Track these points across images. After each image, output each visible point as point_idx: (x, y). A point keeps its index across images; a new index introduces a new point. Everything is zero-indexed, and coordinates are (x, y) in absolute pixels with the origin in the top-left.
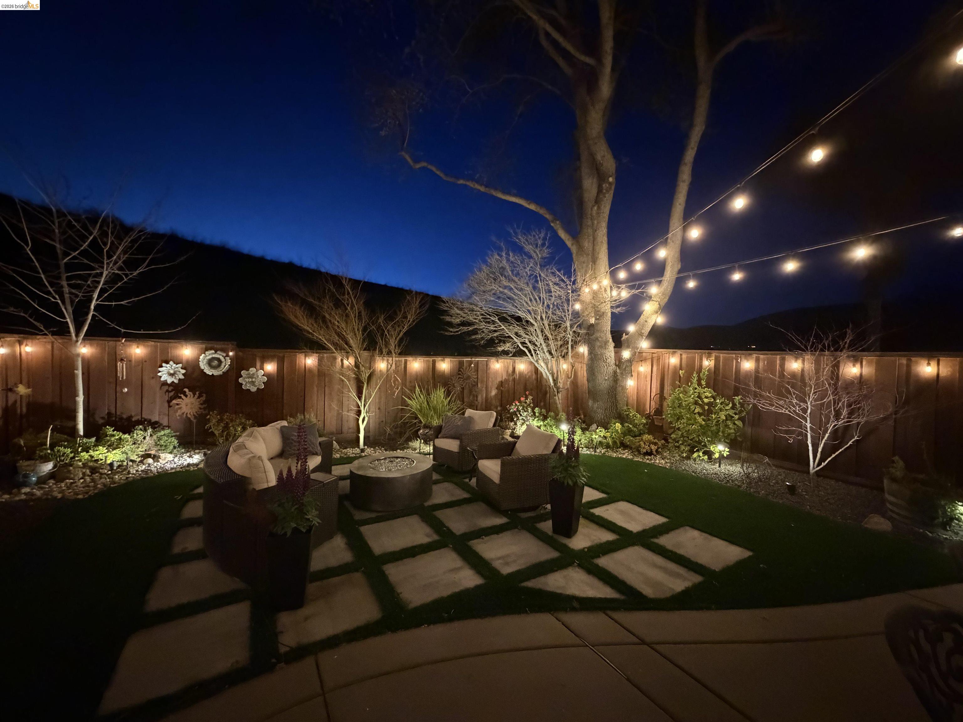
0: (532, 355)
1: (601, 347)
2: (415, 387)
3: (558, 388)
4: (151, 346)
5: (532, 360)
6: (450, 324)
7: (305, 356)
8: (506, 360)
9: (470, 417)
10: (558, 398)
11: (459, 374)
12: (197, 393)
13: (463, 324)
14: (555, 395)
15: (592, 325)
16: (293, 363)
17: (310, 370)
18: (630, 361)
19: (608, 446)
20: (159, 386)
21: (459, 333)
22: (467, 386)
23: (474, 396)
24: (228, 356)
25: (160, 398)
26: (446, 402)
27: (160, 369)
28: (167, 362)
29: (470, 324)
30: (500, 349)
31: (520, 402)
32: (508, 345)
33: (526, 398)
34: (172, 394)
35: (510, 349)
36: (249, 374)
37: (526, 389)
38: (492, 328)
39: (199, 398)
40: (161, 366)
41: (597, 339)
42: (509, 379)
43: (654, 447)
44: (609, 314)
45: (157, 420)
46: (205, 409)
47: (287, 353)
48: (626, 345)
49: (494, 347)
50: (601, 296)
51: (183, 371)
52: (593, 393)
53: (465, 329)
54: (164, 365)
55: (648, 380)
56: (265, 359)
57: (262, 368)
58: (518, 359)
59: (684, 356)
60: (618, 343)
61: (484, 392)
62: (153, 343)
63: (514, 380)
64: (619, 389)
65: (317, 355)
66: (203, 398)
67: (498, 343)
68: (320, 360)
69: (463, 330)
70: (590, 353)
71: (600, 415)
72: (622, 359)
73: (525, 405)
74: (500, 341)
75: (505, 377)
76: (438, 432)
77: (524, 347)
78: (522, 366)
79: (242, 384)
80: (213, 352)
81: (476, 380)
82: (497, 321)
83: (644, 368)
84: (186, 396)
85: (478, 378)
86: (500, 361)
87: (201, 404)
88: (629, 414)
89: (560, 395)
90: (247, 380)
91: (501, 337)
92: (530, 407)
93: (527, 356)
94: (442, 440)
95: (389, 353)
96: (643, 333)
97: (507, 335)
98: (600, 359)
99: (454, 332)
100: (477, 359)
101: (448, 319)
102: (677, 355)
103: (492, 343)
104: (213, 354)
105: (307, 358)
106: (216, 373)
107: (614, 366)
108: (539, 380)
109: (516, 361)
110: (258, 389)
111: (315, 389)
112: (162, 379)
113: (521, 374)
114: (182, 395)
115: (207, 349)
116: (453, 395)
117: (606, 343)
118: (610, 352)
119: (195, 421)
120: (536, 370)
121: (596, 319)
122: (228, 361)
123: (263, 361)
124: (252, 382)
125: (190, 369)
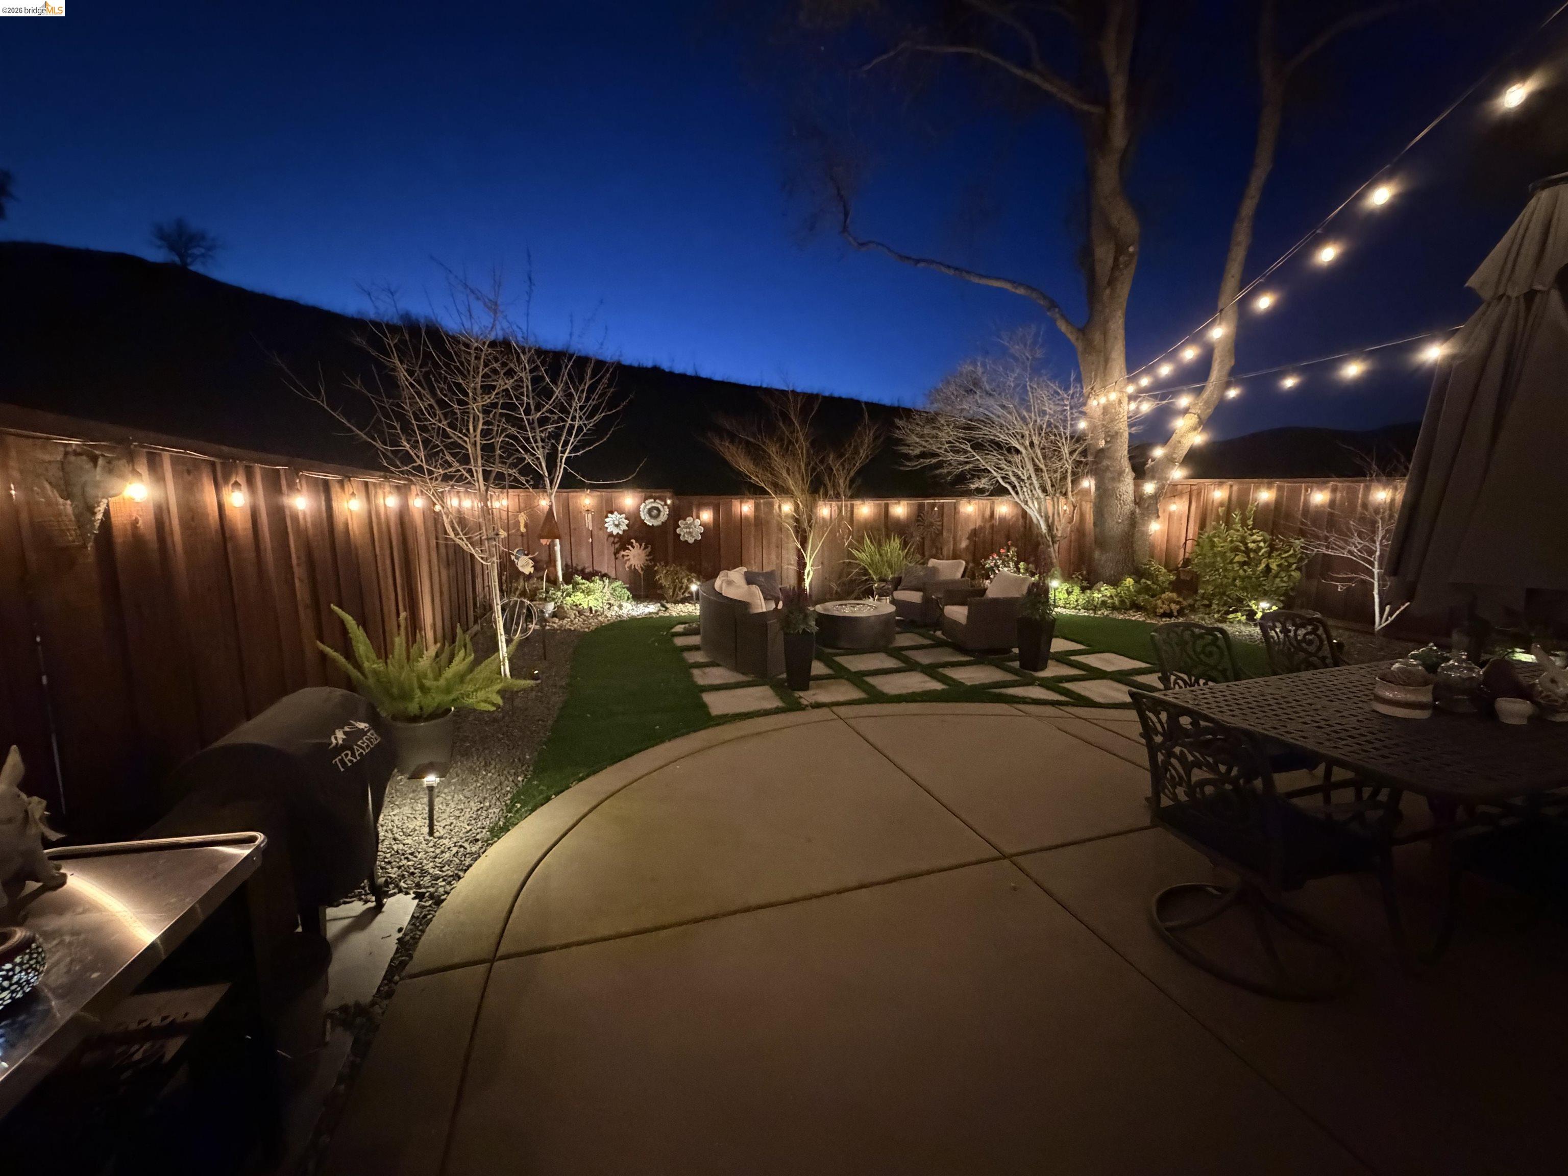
0: (1017, 493)
1: (1113, 479)
2: (863, 538)
3: (1053, 537)
4: (598, 496)
5: (1017, 499)
6: (907, 457)
7: (741, 503)
8: (981, 501)
9: (933, 567)
10: (1054, 550)
11: (918, 521)
12: (643, 544)
13: (923, 455)
14: (1049, 546)
15: (1102, 450)
16: (729, 512)
17: (747, 518)
18: (1156, 497)
19: (1114, 608)
20: (606, 537)
21: (919, 467)
22: (929, 536)
23: (937, 548)
24: (666, 504)
25: (609, 551)
26: (902, 554)
27: (607, 520)
28: (612, 513)
29: (934, 455)
30: (973, 486)
31: (999, 555)
32: (983, 481)
33: (1008, 551)
34: (617, 546)
35: (987, 487)
36: (687, 523)
37: (1008, 538)
38: (962, 458)
39: (645, 549)
40: (607, 517)
41: (1107, 468)
42: (984, 527)
43: (1175, 607)
44: (1126, 435)
45: (606, 572)
46: (650, 560)
47: (723, 500)
48: (1150, 475)
49: (965, 484)
50: (1113, 411)
51: (627, 522)
52: (1101, 542)
53: (927, 461)
54: (610, 515)
55: (1183, 522)
56: (700, 506)
57: (698, 517)
58: (998, 500)
59: (1235, 488)
60: (1140, 471)
61: (952, 543)
62: (599, 493)
63: (992, 526)
64: (1137, 535)
65: (753, 501)
66: (649, 549)
67: (970, 479)
68: (757, 507)
69: (924, 463)
70: (1098, 488)
71: (1109, 570)
72: (1144, 494)
73: (1007, 559)
74: (973, 476)
75: (979, 523)
76: (897, 583)
77: (1006, 482)
78: (1004, 508)
79: (680, 535)
80: (653, 500)
81: (940, 528)
82: (969, 449)
83: (1177, 507)
84: (633, 547)
85: (942, 525)
86: (973, 502)
87: (648, 556)
88: (1149, 568)
89: (1056, 546)
90: (685, 530)
91: (975, 471)
92: (1013, 561)
93: (1010, 494)
94: (903, 592)
95: (837, 497)
96: (1176, 459)
97: (983, 468)
98: (1112, 496)
99: (913, 467)
100: (942, 501)
101: (905, 450)
102: (1225, 487)
103: (962, 479)
104: (652, 502)
105: (743, 505)
106: (656, 523)
107: (1132, 505)
108: (1028, 527)
109: (996, 501)
110: (695, 540)
111: (752, 539)
112: (609, 530)
113: (1003, 520)
114: (630, 547)
115: (646, 499)
116: (911, 546)
117: (1121, 473)
118: (1127, 486)
119: (642, 573)
120: (1024, 514)
121: (1106, 442)
122: (667, 510)
123: (699, 510)
124: (690, 533)
125: (633, 519)
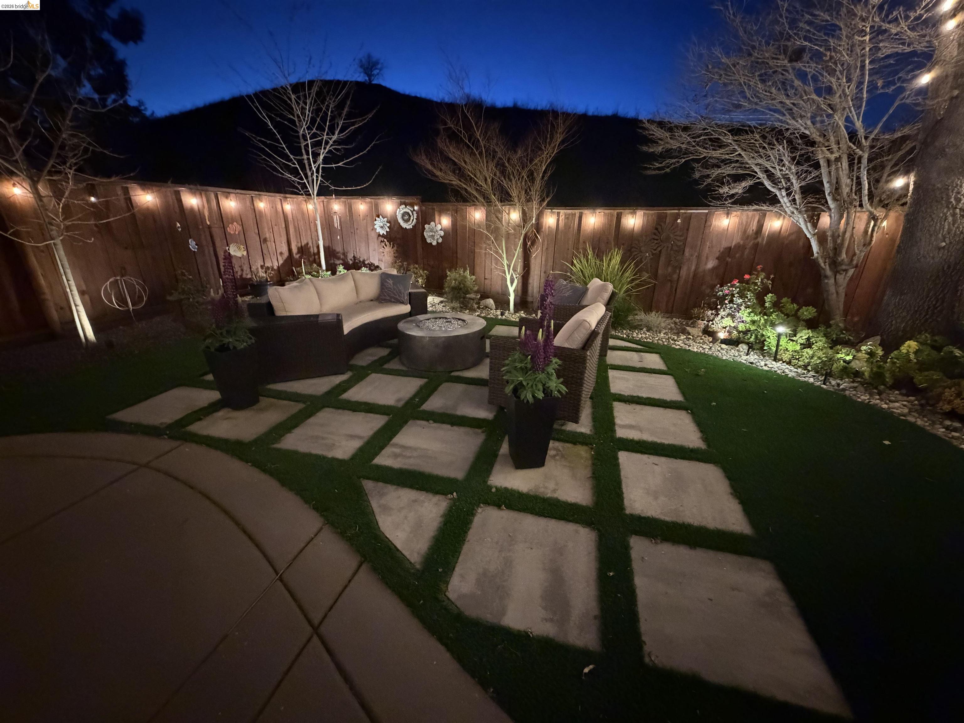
4: (368, 202)
7: (474, 210)
8: (745, 213)
11: (654, 233)
12: (392, 243)
16: (464, 218)
17: (479, 224)
20: (376, 236)
21: (667, 169)
22: (666, 252)
23: (674, 268)
24: (414, 210)
27: (375, 222)
28: (378, 217)
31: (741, 281)
33: (757, 276)
36: (431, 228)
39: (393, 247)
42: (745, 245)
47: (458, 207)
51: (389, 225)
53: (675, 162)
56: (441, 213)
57: (439, 222)
61: (694, 262)
62: (370, 200)
63: (756, 244)
65: (484, 209)
68: (488, 214)
69: (671, 164)
75: (737, 240)
79: (426, 238)
80: (405, 206)
81: (681, 244)
84: (386, 246)
85: (685, 240)
86: (734, 213)
87: (394, 253)
90: (430, 234)
100: (689, 211)
105: (476, 212)
106: (408, 226)
110: (437, 243)
111: (484, 245)
112: (377, 231)
115: (400, 204)
122: (415, 215)
123: (440, 216)
124: (433, 236)
125: (393, 222)
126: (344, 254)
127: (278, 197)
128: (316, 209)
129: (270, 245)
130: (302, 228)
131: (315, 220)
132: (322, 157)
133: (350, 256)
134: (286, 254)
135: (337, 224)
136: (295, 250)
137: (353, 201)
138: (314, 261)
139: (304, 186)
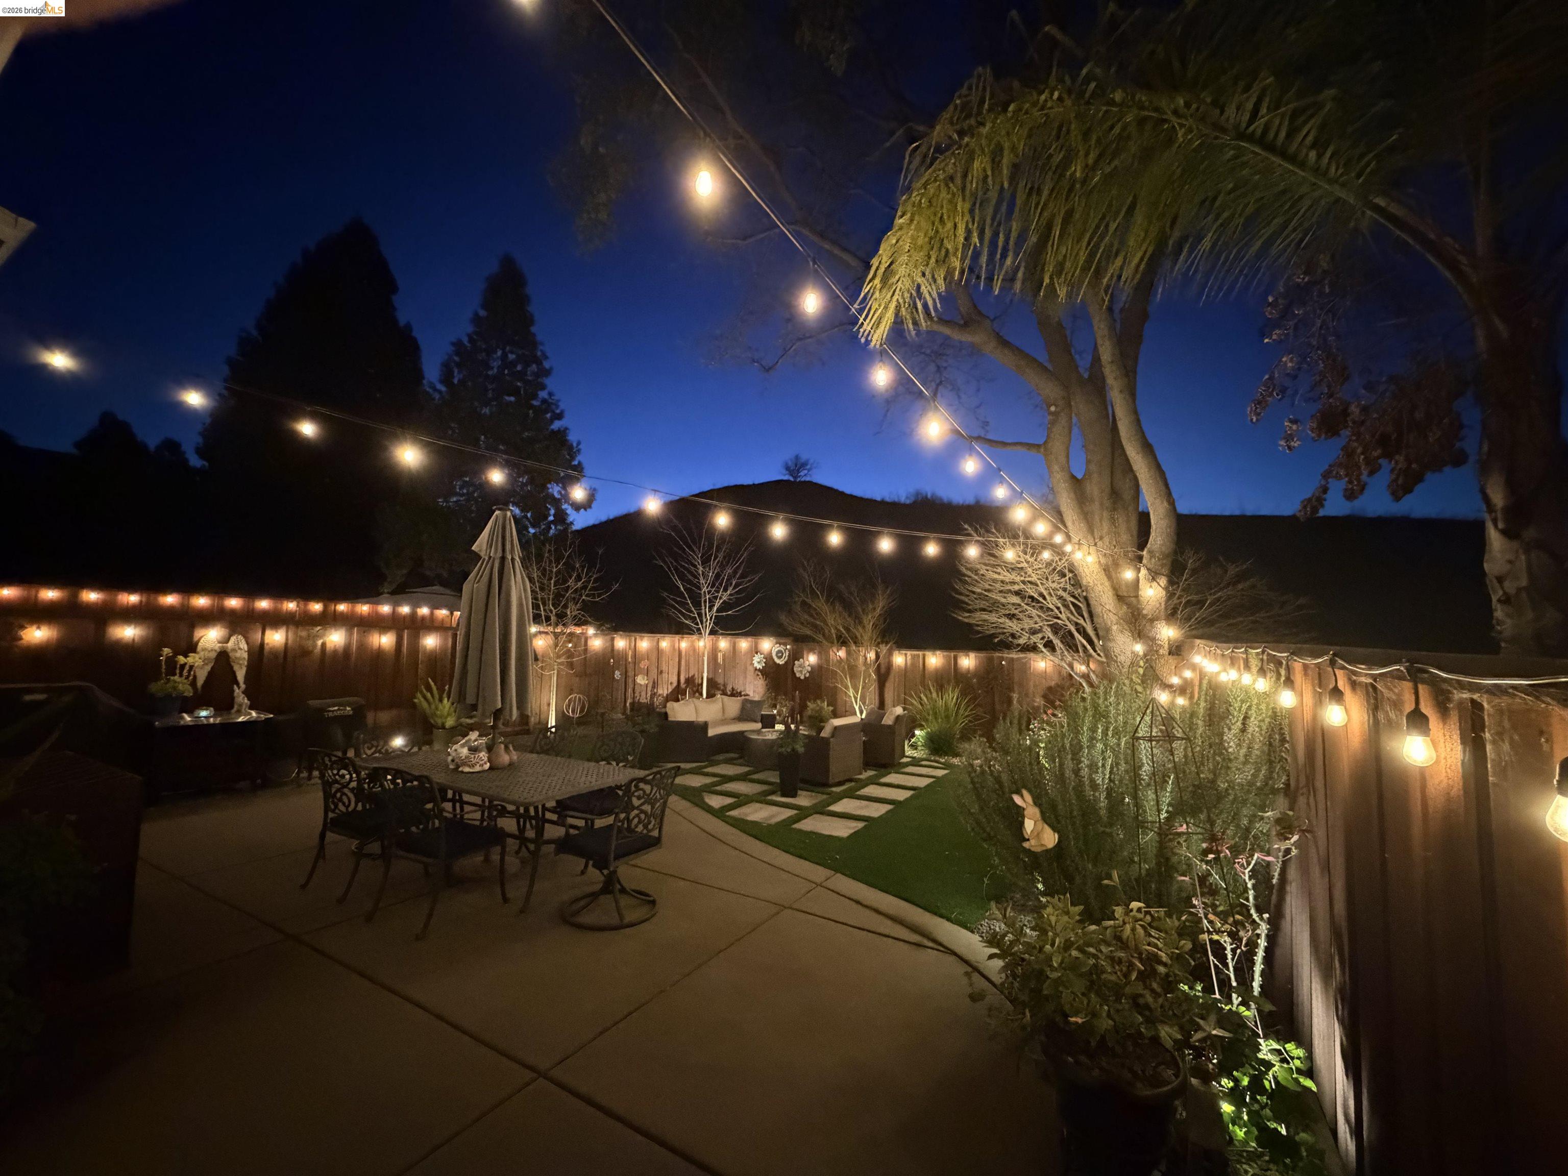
5: (1051, 657)
7: (837, 650)
16: (828, 657)
17: (841, 662)
20: (752, 670)
24: (786, 648)
27: (754, 659)
28: (756, 653)
36: (800, 664)
40: (754, 656)
47: (823, 647)
51: (765, 661)
56: (809, 651)
57: (807, 659)
62: (750, 639)
65: (845, 650)
79: (795, 673)
80: (778, 645)
84: (760, 679)
90: (799, 669)
106: (782, 662)
110: (805, 677)
112: (754, 665)
115: (774, 644)
122: (787, 653)
123: (808, 653)
124: (801, 672)
125: (769, 658)
126: (724, 685)
127: (677, 637)
128: (705, 647)
129: (665, 675)
130: (692, 661)
131: (704, 656)
132: (715, 609)
133: (729, 688)
134: (675, 684)
135: (720, 660)
136: (682, 680)
137: (737, 640)
138: (697, 691)
139: (699, 629)
